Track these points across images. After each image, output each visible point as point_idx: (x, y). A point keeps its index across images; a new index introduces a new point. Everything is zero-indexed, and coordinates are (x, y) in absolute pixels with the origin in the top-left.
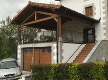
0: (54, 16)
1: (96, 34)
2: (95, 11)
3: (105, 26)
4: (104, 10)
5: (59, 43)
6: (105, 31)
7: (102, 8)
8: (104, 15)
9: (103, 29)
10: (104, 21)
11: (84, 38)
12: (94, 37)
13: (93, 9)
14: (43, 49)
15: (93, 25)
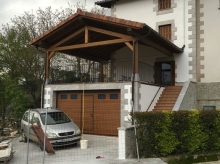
0: (124, 39)
1: (177, 71)
2: (176, 34)
3: (191, 59)
4: (190, 33)
5: (136, 84)
6: (191, 68)
7: (187, 29)
8: (191, 42)
9: (187, 64)
10: (190, 50)
11: (155, 76)
12: (173, 75)
13: (172, 29)
14: (101, 93)
15: (171, 56)
